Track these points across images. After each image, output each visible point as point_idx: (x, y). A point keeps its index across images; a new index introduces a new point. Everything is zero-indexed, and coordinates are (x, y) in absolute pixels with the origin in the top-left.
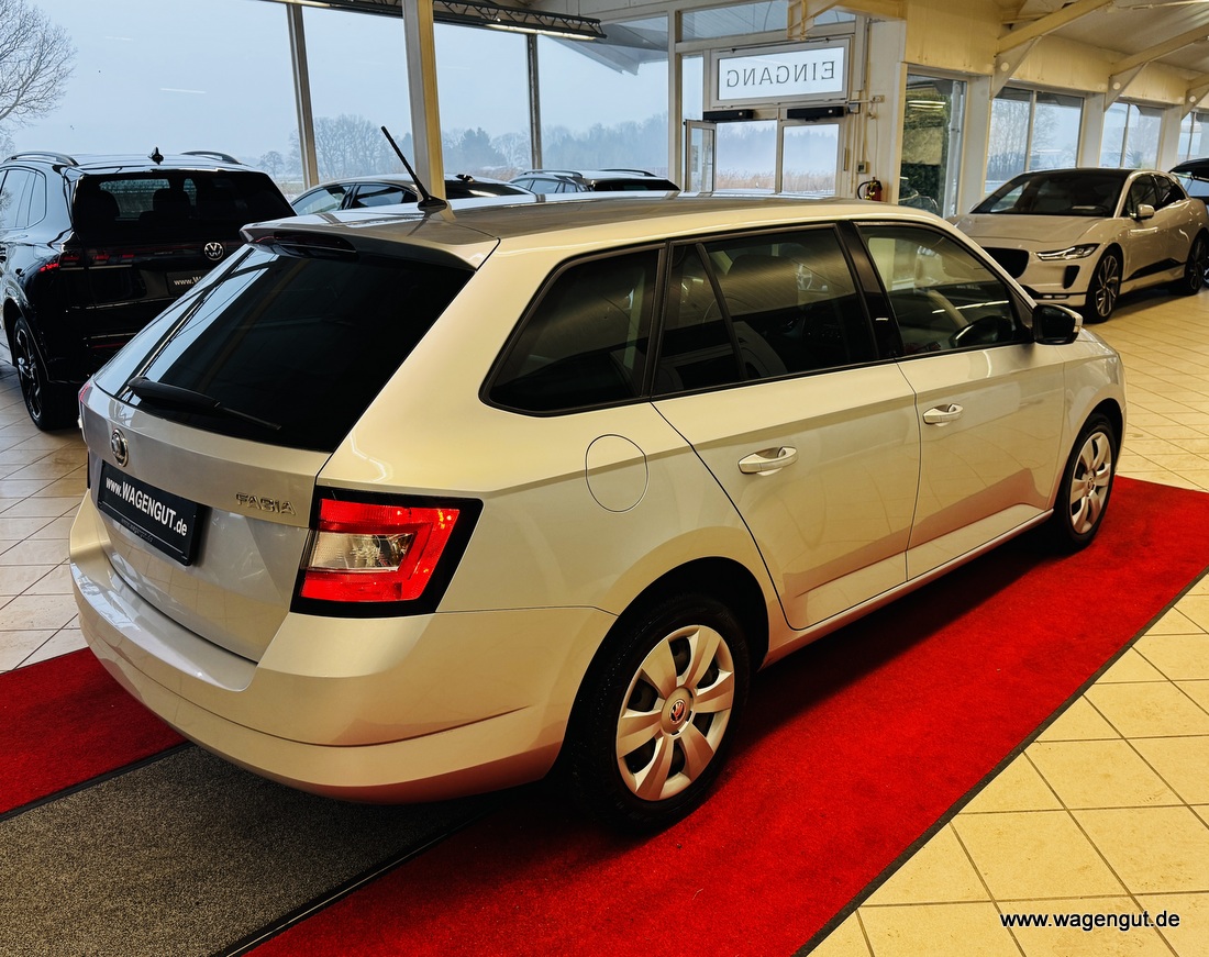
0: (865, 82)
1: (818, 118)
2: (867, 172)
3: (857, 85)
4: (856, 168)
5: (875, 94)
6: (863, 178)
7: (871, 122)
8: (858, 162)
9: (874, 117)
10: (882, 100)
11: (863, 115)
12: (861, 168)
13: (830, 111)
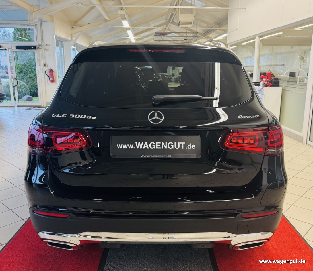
0: (42, 39)
1: (28, 49)
2: (47, 67)
3: (40, 40)
4: (43, 65)
5: (47, 43)
6: (46, 68)
7: (46, 52)
8: (44, 63)
9: (47, 50)
10: (49, 46)
11: (43, 49)
12: (45, 65)
13: (32, 48)
